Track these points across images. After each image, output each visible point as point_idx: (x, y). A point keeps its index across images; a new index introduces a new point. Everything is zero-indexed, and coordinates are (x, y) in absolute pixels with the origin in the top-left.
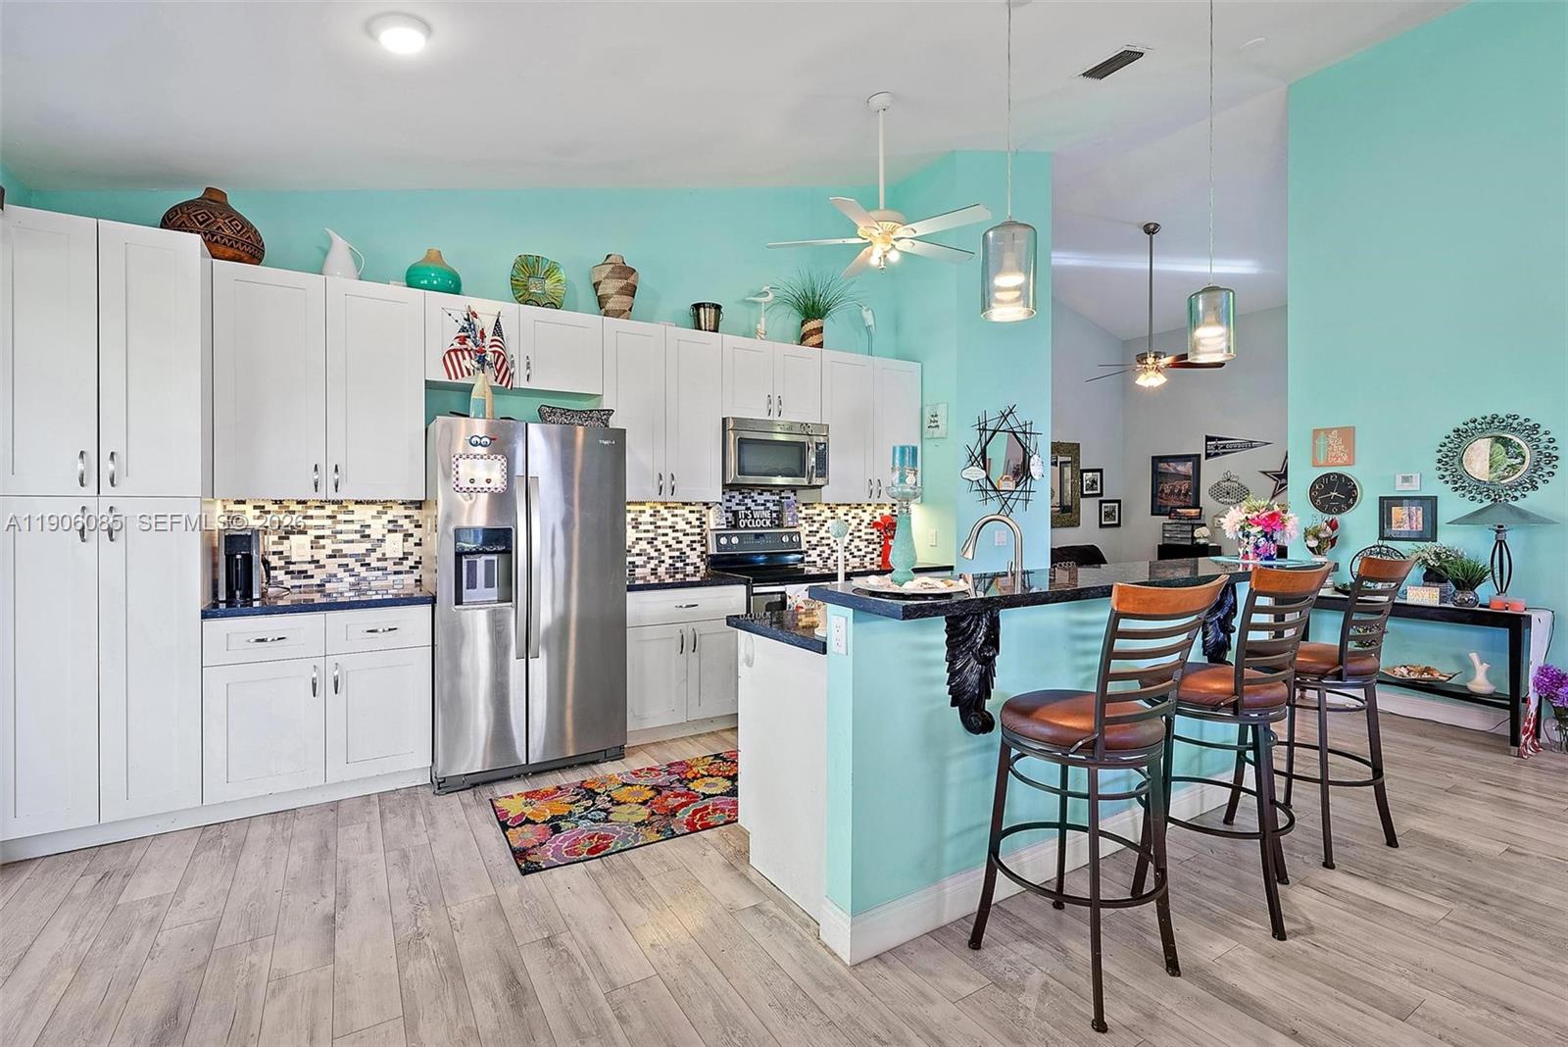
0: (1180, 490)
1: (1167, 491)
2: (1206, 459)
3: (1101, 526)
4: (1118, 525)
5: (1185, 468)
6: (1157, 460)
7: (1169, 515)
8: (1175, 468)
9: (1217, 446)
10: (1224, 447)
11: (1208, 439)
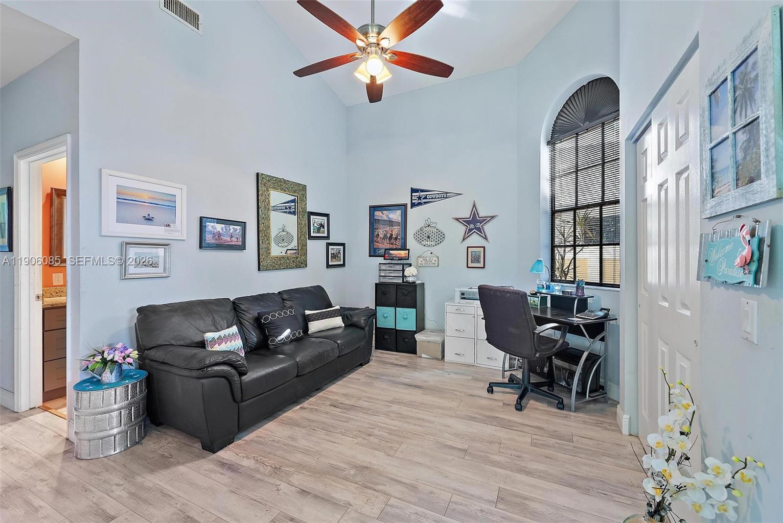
0: (392, 235)
1: (381, 236)
2: (411, 208)
3: (328, 266)
4: (343, 265)
5: (396, 216)
6: (373, 209)
7: (384, 256)
8: (387, 216)
9: (420, 197)
10: (425, 198)
11: (413, 191)
